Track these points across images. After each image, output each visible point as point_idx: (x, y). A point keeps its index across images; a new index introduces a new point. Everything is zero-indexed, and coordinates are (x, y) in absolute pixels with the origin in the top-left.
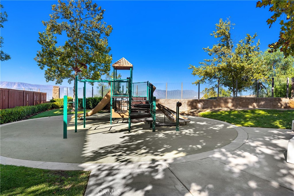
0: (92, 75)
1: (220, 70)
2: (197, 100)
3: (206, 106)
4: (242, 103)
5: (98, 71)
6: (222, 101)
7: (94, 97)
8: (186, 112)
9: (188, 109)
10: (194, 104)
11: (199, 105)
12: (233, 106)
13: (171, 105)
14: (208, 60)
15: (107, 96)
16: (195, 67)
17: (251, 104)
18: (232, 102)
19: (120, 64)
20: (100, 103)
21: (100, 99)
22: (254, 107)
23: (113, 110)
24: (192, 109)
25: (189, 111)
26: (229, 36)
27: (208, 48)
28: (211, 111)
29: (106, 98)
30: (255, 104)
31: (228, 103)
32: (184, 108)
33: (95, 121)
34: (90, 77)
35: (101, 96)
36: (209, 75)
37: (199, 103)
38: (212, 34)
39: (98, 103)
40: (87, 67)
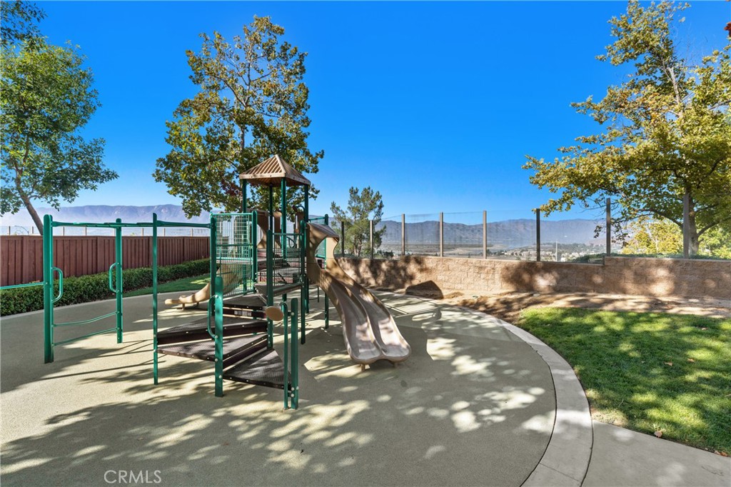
1: (626, 166)
2: (533, 264)
3: (564, 284)
6: (624, 271)
8: (491, 302)
9: (502, 288)
10: (524, 275)
13: (453, 273)
14: (590, 137)
16: (545, 161)
24: (518, 291)
25: (502, 298)
26: (668, 49)
27: (589, 99)
28: (572, 306)
32: (492, 286)
36: (586, 184)
37: (540, 274)
38: (601, 56)
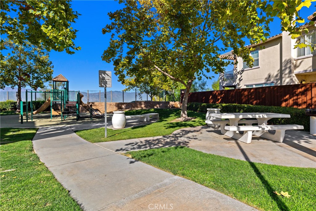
0: (35, 82)
2: (122, 103)
4: (150, 105)
5: (41, 80)
6: (138, 103)
7: (37, 100)
10: (120, 105)
11: (123, 106)
12: (145, 107)
15: (48, 100)
17: (155, 105)
18: (144, 104)
19: (58, 79)
20: (43, 105)
21: (43, 102)
22: (157, 107)
23: (52, 110)
29: (47, 101)
30: (158, 105)
31: (142, 104)
32: (113, 109)
33: (38, 118)
34: (33, 84)
35: (44, 100)
37: (123, 105)
39: (41, 105)
40: (30, 76)
